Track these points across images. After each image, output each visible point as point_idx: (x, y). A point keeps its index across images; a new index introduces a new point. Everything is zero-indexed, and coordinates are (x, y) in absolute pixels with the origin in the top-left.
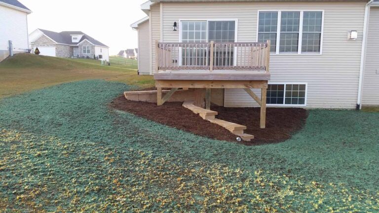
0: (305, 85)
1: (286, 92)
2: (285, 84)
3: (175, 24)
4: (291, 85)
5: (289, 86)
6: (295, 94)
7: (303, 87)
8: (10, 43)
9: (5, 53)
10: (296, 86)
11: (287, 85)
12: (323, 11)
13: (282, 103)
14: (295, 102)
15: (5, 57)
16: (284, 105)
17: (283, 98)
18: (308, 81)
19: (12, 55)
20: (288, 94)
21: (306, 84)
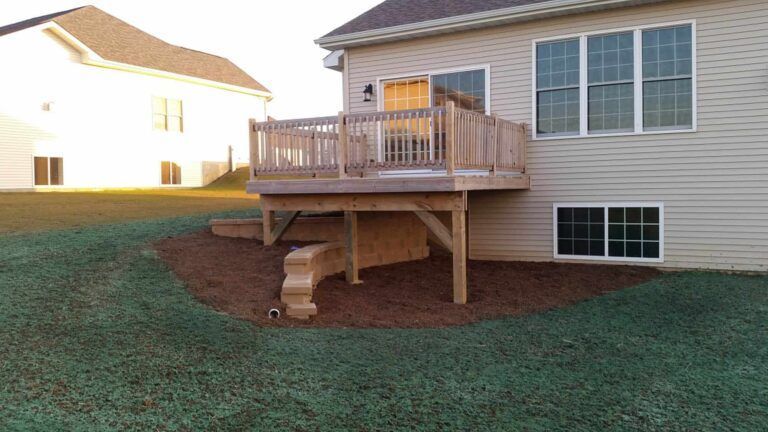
0: (657, 210)
1: (609, 226)
2: (606, 206)
3: (369, 89)
4: (622, 209)
5: (615, 213)
6: (633, 232)
7: (652, 214)
8: (230, 150)
9: (221, 166)
10: (633, 213)
11: (610, 209)
12: (694, 23)
13: (603, 254)
14: (634, 251)
15: (221, 174)
16: (607, 258)
17: (603, 242)
18: (662, 198)
19: (234, 169)
20: (615, 232)
21: (661, 206)
